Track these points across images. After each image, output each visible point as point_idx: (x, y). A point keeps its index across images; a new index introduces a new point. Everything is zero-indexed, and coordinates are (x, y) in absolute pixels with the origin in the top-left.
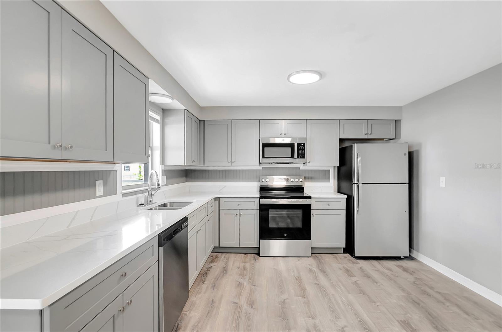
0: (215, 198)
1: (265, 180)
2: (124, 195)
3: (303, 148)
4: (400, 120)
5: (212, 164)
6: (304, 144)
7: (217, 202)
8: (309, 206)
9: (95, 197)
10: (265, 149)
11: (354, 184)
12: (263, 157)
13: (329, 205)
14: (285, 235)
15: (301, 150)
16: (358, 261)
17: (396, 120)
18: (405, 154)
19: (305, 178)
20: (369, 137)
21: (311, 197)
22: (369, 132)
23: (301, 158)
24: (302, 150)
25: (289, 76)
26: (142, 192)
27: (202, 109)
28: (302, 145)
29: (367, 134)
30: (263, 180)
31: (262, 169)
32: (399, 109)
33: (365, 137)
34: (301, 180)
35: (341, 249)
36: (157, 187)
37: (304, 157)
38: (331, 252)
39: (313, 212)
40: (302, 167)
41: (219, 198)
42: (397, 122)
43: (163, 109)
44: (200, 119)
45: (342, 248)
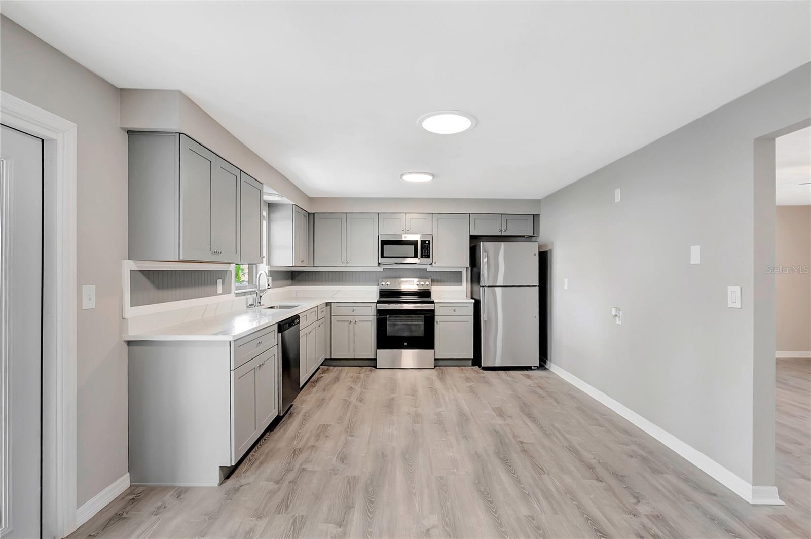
0: (326, 303)
1: (386, 284)
2: (237, 295)
3: (427, 246)
4: (539, 215)
5: (323, 264)
6: (429, 241)
7: (329, 307)
8: (433, 311)
9: (216, 294)
10: (385, 247)
11: (481, 286)
12: (382, 256)
13: (455, 311)
14: (405, 344)
15: (425, 248)
16: (484, 372)
17: (534, 215)
18: (535, 254)
19: (433, 281)
20: (504, 234)
21: (434, 301)
22: (504, 228)
23: (425, 257)
24: (427, 249)
25: (402, 175)
26: (250, 293)
27: (311, 200)
28: (427, 242)
29: (501, 231)
30: (384, 283)
31: (382, 270)
32: (537, 202)
33: (500, 234)
34: (427, 283)
35: (469, 361)
36: (267, 288)
37: (429, 257)
38: (458, 363)
39: (437, 319)
40: (429, 269)
41: (331, 303)
42: (536, 217)
43: (268, 204)
44: (309, 212)
45: (470, 359)
